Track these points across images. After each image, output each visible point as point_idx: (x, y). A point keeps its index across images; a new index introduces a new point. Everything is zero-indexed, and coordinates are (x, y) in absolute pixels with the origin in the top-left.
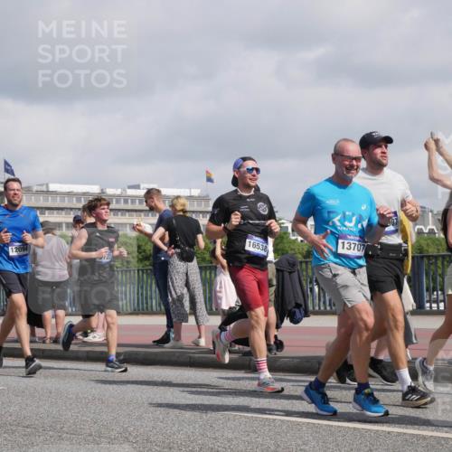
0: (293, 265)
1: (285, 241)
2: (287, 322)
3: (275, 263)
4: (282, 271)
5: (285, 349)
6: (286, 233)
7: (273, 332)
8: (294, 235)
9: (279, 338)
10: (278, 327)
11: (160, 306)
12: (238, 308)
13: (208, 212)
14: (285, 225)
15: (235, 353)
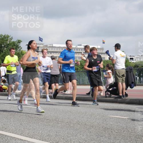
0: (131, 70)
1: (128, 62)
2: (129, 88)
3: (126, 69)
4: (128, 72)
5: (128, 96)
6: (128, 60)
7: (125, 91)
8: (130, 61)
9: (126, 93)
10: (126, 89)
11: (88, 82)
12: (113, 83)
13: (103, 53)
14: (128, 57)
15: (112, 97)
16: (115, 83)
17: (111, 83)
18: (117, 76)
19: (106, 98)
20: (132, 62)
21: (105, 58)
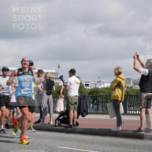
0: (84, 97)
1: (82, 88)
2: (80, 117)
3: (79, 96)
4: (81, 99)
5: (79, 125)
6: (83, 86)
7: (76, 120)
8: (85, 87)
9: (77, 122)
10: (77, 118)
11: (38, 110)
12: (64, 111)
13: (57, 78)
14: (83, 83)
15: (62, 126)
16: (66, 111)
17: (62, 111)
18: (69, 104)
19: (55, 127)
20: (87, 88)
21: (59, 84)
